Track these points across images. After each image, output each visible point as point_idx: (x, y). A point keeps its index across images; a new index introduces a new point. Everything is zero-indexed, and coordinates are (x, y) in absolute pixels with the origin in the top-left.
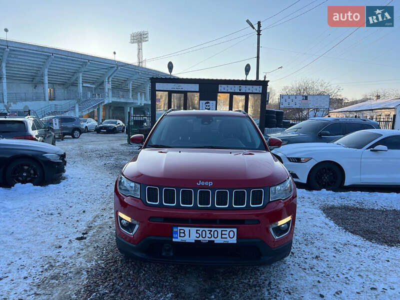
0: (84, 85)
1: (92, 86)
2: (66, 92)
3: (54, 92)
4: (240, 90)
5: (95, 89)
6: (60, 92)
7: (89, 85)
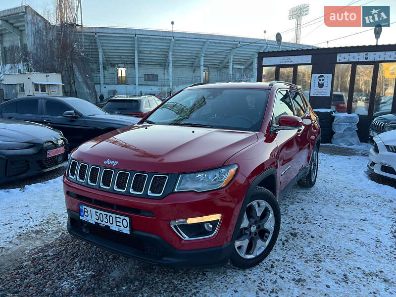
0: (234, 67)
1: (242, 67)
2: (218, 74)
3: (209, 75)
4: (366, 59)
5: (245, 70)
6: (214, 74)
7: (238, 67)
